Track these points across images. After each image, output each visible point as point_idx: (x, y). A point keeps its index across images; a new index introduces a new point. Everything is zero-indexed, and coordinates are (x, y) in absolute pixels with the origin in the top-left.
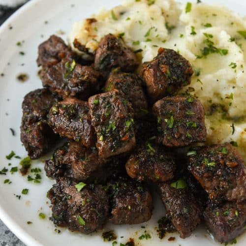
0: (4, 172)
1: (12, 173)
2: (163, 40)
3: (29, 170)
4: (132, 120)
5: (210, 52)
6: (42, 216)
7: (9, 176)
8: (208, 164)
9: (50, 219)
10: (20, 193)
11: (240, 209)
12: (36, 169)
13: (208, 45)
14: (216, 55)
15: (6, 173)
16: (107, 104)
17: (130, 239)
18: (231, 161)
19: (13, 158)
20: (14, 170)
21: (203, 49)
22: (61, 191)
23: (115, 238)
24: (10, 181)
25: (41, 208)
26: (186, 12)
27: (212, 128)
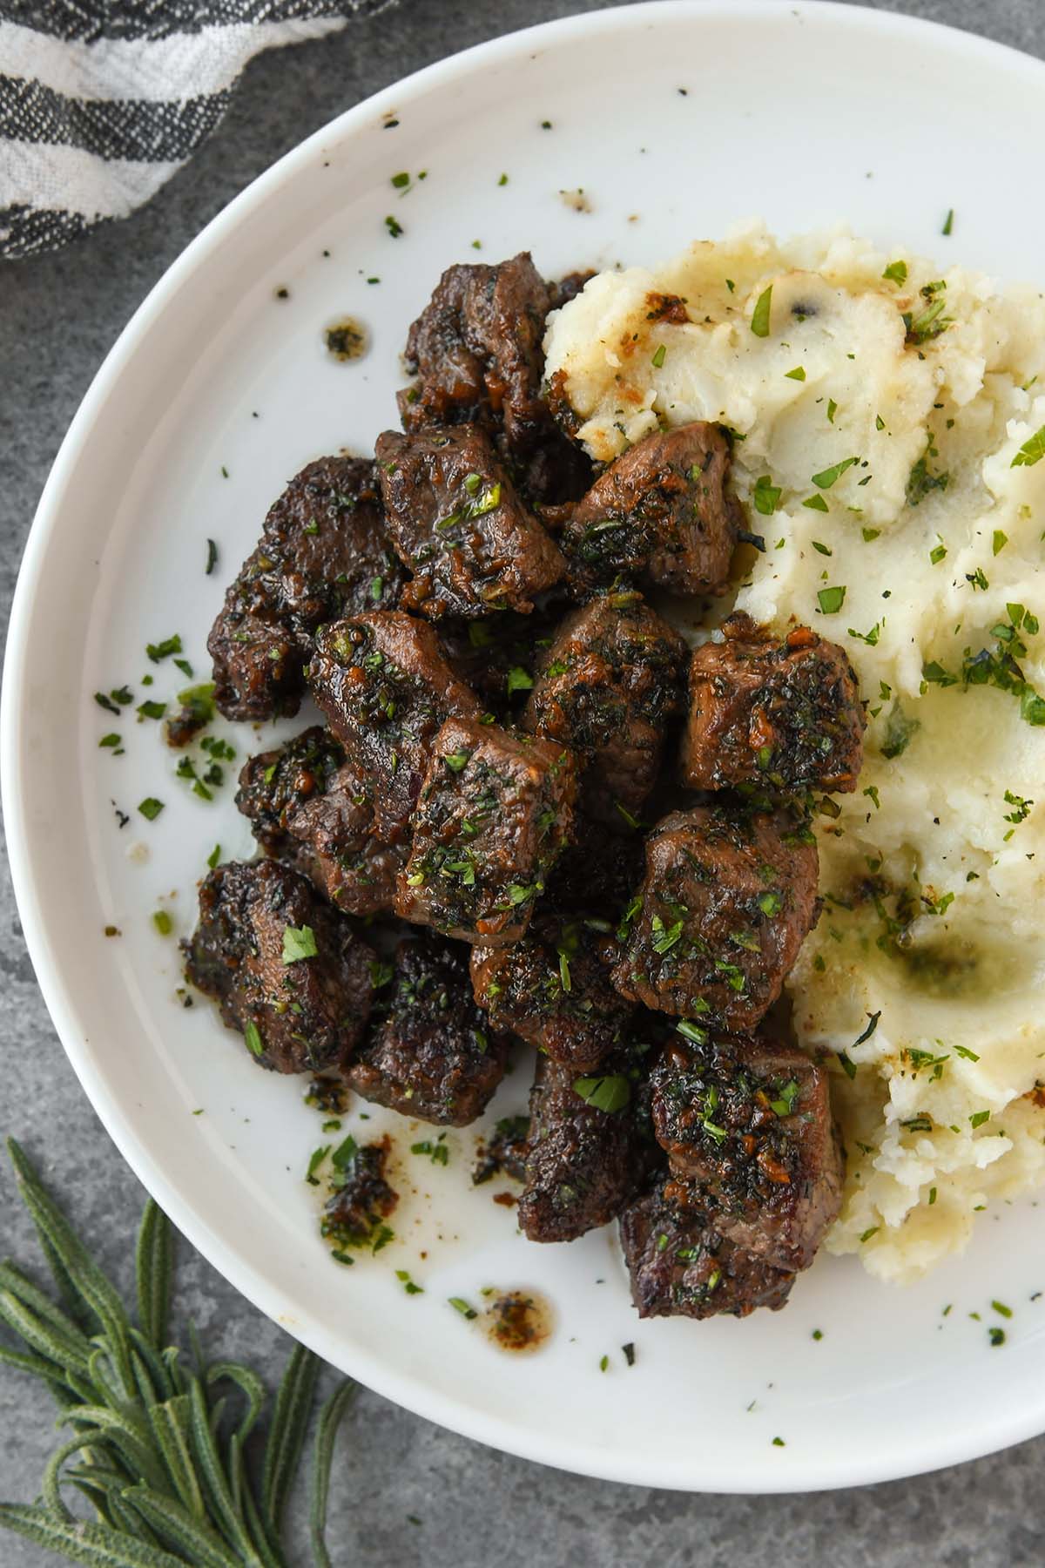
0: (114, 703)
1: (140, 720)
2: (868, 528)
3: (199, 737)
4: (539, 886)
5: (992, 680)
6: (164, 922)
7: (128, 723)
8: (706, 1124)
9: (183, 946)
10: (131, 808)
11: (732, 1273)
12: (222, 744)
13: (1001, 650)
14: (1006, 698)
15: (123, 708)
16: (485, 797)
17: (386, 1138)
18: (776, 1158)
19: (169, 663)
20: (152, 710)
21: (975, 654)
22: (244, 901)
23: (339, 1108)
24: (120, 746)
25: (173, 894)
26: (1017, 461)
27: (819, 964)
